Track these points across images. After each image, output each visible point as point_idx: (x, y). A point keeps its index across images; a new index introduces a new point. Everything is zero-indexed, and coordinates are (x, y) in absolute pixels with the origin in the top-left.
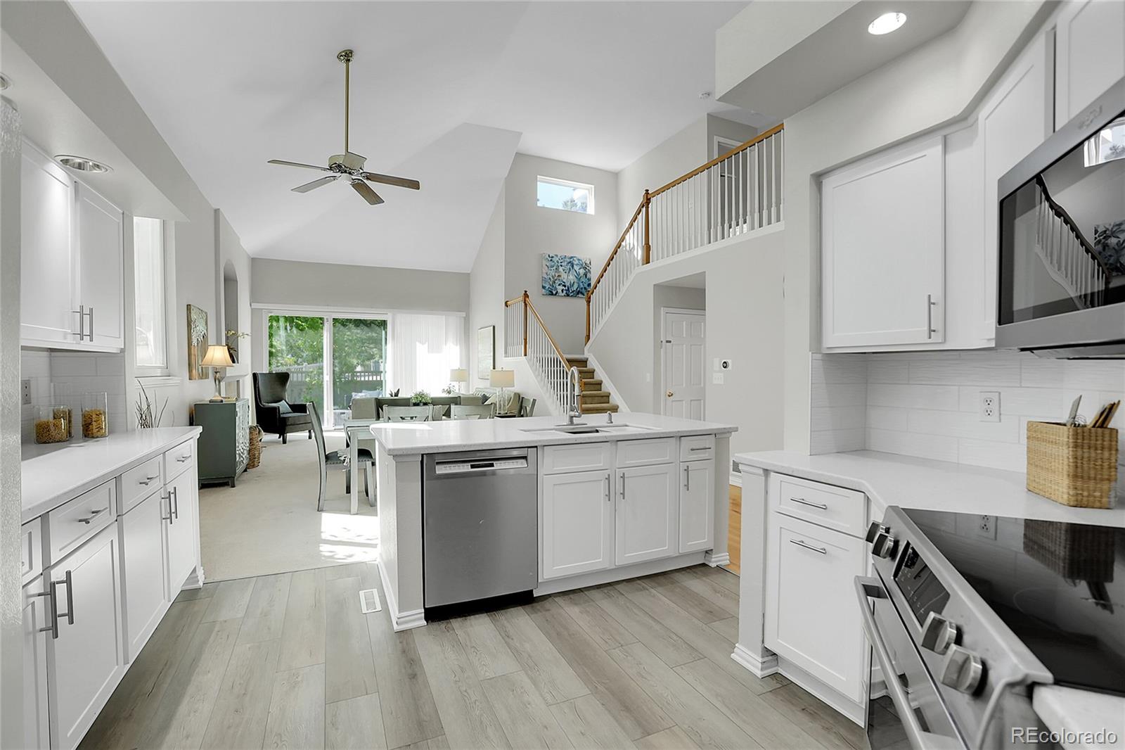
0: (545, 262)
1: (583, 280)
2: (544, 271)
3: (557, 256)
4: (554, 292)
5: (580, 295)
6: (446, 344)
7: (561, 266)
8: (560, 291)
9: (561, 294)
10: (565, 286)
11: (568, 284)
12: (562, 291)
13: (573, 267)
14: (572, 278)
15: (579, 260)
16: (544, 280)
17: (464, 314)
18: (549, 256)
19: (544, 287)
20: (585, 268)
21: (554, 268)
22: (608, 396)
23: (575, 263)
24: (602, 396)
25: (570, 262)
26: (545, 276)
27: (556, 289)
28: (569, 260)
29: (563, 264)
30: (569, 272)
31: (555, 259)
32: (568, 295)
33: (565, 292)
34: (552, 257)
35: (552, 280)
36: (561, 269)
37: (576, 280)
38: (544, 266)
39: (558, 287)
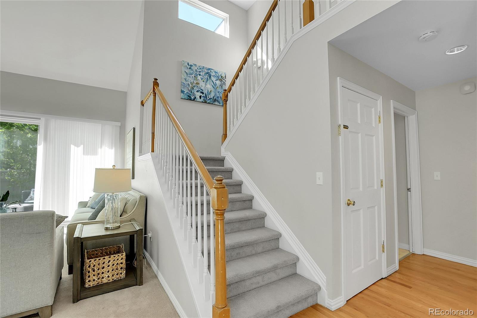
0: (184, 69)
1: (219, 90)
2: (183, 76)
3: (196, 65)
4: (193, 98)
5: (216, 103)
6: (101, 147)
7: (200, 75)
8: (198, 97)
9: (198, 99)
10: (203, 93)
11: (205, 92)
12: (200, 97)
13: (210, 77)
14: (209, 87)
15: (216, 72)
16: (183, 85)
17: (119, 124)
18: (188, 64)
19: (182, 92)
20: (221, 80)
21: (193, 76)
22: (250, 200)
23: (212, 74)
24: (244, 201)
25: (208, 73)
26: (184, 81)
27: (194, 94)
28: (206, 71)
29: (201, 73)
30: (207, 82)
31: (194, 68)
32: (205, 102)
33: (202, 98)
34: (191, 66)
35: (191, 86)
36: (199, 78)
37: (213, 89)
38: (183, 72)
39: (196, 93)
